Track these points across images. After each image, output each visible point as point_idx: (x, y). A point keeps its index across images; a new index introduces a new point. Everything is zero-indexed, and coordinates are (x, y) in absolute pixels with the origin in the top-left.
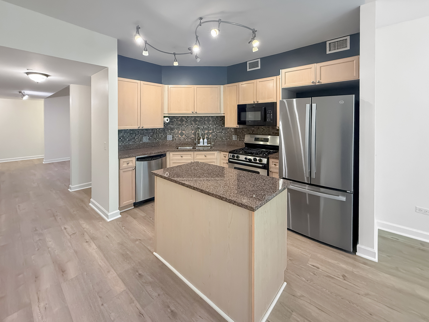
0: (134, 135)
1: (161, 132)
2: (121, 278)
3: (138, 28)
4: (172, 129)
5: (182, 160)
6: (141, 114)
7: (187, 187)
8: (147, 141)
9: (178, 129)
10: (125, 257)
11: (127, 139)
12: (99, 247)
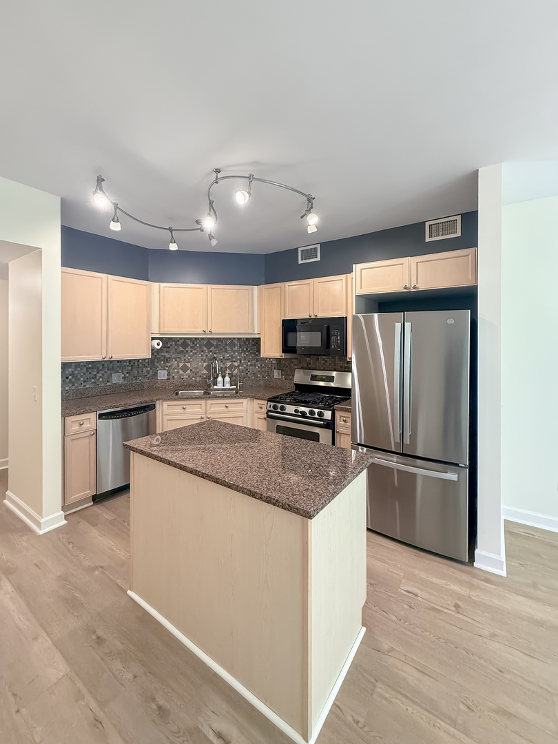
0: (96, 370)
1: (147, 365)
2: (60, 650)
3: (100, 180)
4: (167, 360)
5: (184, 414)
6: (109, 334)
7: (191, 472)
8: (121, 381)
9: (178, 359)
10: (71, 604)
11: (82, 379)
12: (18, 588)
